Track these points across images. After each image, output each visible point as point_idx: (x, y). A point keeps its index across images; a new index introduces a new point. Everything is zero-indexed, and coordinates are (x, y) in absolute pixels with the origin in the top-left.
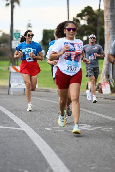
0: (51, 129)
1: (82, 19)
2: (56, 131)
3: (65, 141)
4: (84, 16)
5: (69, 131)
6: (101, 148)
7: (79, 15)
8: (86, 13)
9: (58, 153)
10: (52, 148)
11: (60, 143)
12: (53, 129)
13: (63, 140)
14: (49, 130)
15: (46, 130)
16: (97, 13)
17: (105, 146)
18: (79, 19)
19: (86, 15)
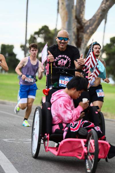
0: (7, 140)
1: (39, 36)
2: (12, 142)
4: (42, 34)
5: (25, 143)
7: (36, 33)
8: (43, 31)
9: (15, 164)
10: (9, 159)
12: (9, 140)
13: (19, 151)
14: (6, 141)
15: (3, 141)
16: (53, 32)
18: (36, 36)
19: (43, 33)
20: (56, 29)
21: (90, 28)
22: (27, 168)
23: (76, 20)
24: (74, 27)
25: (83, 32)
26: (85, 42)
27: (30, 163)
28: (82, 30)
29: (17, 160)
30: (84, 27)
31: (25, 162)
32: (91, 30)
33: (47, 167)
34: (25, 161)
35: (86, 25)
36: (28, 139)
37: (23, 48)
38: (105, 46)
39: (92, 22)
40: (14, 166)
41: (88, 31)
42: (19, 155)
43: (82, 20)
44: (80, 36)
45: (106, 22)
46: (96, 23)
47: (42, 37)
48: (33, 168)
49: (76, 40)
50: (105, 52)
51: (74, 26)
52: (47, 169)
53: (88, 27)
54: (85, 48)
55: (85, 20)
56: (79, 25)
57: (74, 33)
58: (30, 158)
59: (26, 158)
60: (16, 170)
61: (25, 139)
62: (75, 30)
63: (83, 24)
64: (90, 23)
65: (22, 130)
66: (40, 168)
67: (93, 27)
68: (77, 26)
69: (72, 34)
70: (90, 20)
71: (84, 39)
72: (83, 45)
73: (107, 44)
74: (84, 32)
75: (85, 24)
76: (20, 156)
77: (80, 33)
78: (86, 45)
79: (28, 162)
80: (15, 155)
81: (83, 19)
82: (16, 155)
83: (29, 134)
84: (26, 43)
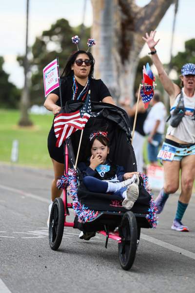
1: (51, 40)
3: (18, 256)
4: (56, 34)
5: (23, 239)
6: (81, 270)
7: (46, 34)
8: (58, 30)
11: (8, 259)
13: (13, 254)
16: (77, 31)
17: (88, 267)
18: (46, 39)
19: (60, 33)
20: (82, 26)
21: (147, 22)
22: (28, 284)
23: (119, 8)
24: (117, 21)
25: (133, 30)
26: (136, 49)
27: (33, 275)
28: (130, 27)
29: (8, 269)
30: (135, 21)
31: (24, 274)
32: (148, 26)
33: (65, 283)
34: (24, 271)
35: (139, 16)
36: (30, 231)
37: (22, 61)
38: (176, 57)
39: (149, 11)
40: (4, 281)
41: (143, 28)
42: (13, 261)
43: (131, 8)
44: (127, 38)
45: (176, 11)
46: (157, 13)
47: (57, 41)
48: (39, 284)
49: (120, 46)
50: (175, 67)
51: (117, 18)
52: (65, 285)
53: (143, 20)
54: (138, 60)
55: (136, 7)
56: (125, 17)
57: (116, 32)
58: (33, 266)
59: (26, 267)
60: (6, 288)
61: (25, 232)
62: (118, 26)
63: (133, 15)
64: (146, 12)
65: (19, 215)
66: (51, 284)
67: (152, 20)
68: (122, 19)
69: (113, 34)
70: (147, 6)
71: (136, 43)
72: (132, 54)
73: (180, 54)
74: (135, 29)
75: (136, 14)
76: (15, 263)
77: (128, 33)
78: (138, 53)
79: (29, 273)
80: (5, 261)
81: (132, 6)
82: (7, 260)
83: (32, 222)
84: (27, 52)
